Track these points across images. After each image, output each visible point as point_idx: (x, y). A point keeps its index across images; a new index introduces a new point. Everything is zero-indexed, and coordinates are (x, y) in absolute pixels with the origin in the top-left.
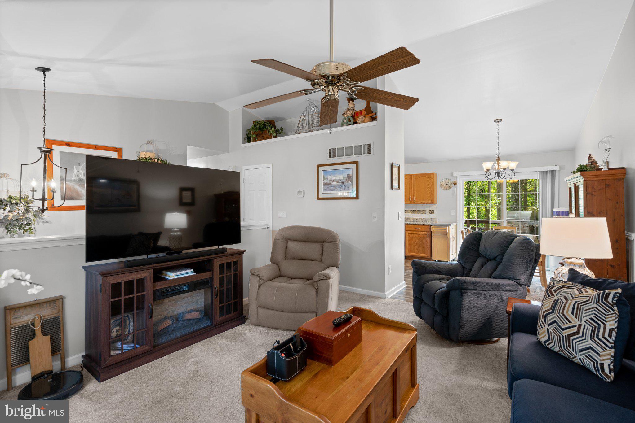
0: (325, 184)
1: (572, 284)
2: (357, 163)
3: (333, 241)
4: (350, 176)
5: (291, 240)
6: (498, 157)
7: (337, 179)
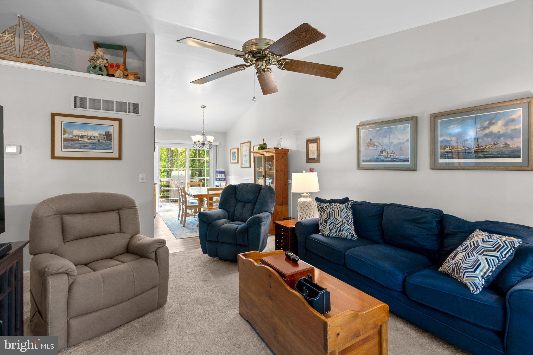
0: (66, 140)
1: (329, 204)
2: (120, 121)
3: (132, 207)
4: (110, 133)
5: (68, 214)
6: (203, 133)
7: (88, 135)
